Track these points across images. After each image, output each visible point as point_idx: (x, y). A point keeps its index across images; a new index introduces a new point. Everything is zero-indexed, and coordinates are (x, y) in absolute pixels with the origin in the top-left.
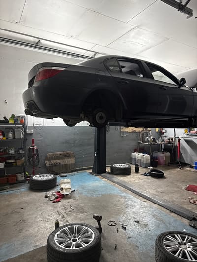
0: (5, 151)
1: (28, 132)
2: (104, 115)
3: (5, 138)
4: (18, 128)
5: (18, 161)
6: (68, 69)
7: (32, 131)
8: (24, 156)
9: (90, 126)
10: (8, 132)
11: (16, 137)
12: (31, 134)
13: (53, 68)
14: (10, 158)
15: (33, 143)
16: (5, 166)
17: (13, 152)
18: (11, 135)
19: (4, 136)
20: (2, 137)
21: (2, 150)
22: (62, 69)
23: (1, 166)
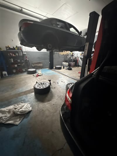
5: (22, 64)
7: (26, 53)
9: (47, 51)
10: (16, 53)
11: (19, 55)
12: (25, 54)
13: (28, 22)
14: (19, 63)
15: (26, 58)
17: (19, 61)
19: (15, 55)
20: (13, 55)
21: (15, 60)
22: (32, 23)
23: (16, 66)
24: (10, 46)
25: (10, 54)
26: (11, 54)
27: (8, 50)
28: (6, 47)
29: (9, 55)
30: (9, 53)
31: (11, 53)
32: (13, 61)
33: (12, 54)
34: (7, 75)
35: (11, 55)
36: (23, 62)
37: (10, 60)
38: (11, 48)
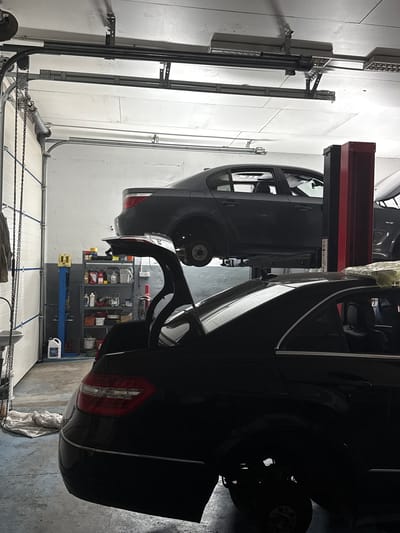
0: (106, 300)
1: (142, 274)
2: (203, 249)
3: (106, 282)
4: (127, 267)
5: (122, 317)
6: (156, 195)
7: (148, 274)
8: (131, 311)
9: (223, 265)
10: (111, 274)
11: (121, 281)
12: (146, 278)
13: (139, 195)
14: (112, 312)
15: (147, 292)
16: (105, 323)
17: (115, 303)
18: (114, 277)
19: (105, 279)
20: (101, 280)
21: (101, 300)
22: (148, 195)
23: (100, 322)
24: (96, 250)
25: (90, 278)
26: (94, 277)
27: (88, 261)
28: (86, 253)
29: (86, 278)
30: (89, 272)
31: (94, 272)
32: (92, 305)
33: (98, 277)
34: (59, 356)
35: (95, 280)
36: (131, 310)
37: (86, 297)
38: (99, 254)
